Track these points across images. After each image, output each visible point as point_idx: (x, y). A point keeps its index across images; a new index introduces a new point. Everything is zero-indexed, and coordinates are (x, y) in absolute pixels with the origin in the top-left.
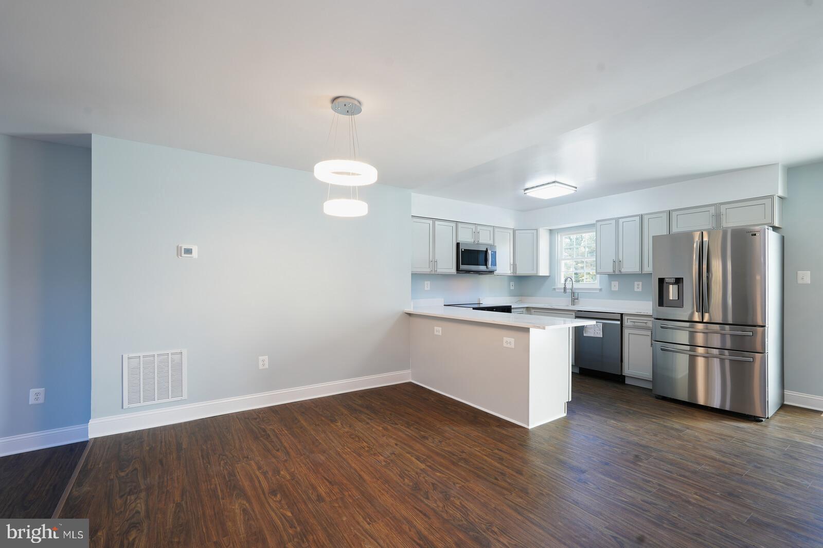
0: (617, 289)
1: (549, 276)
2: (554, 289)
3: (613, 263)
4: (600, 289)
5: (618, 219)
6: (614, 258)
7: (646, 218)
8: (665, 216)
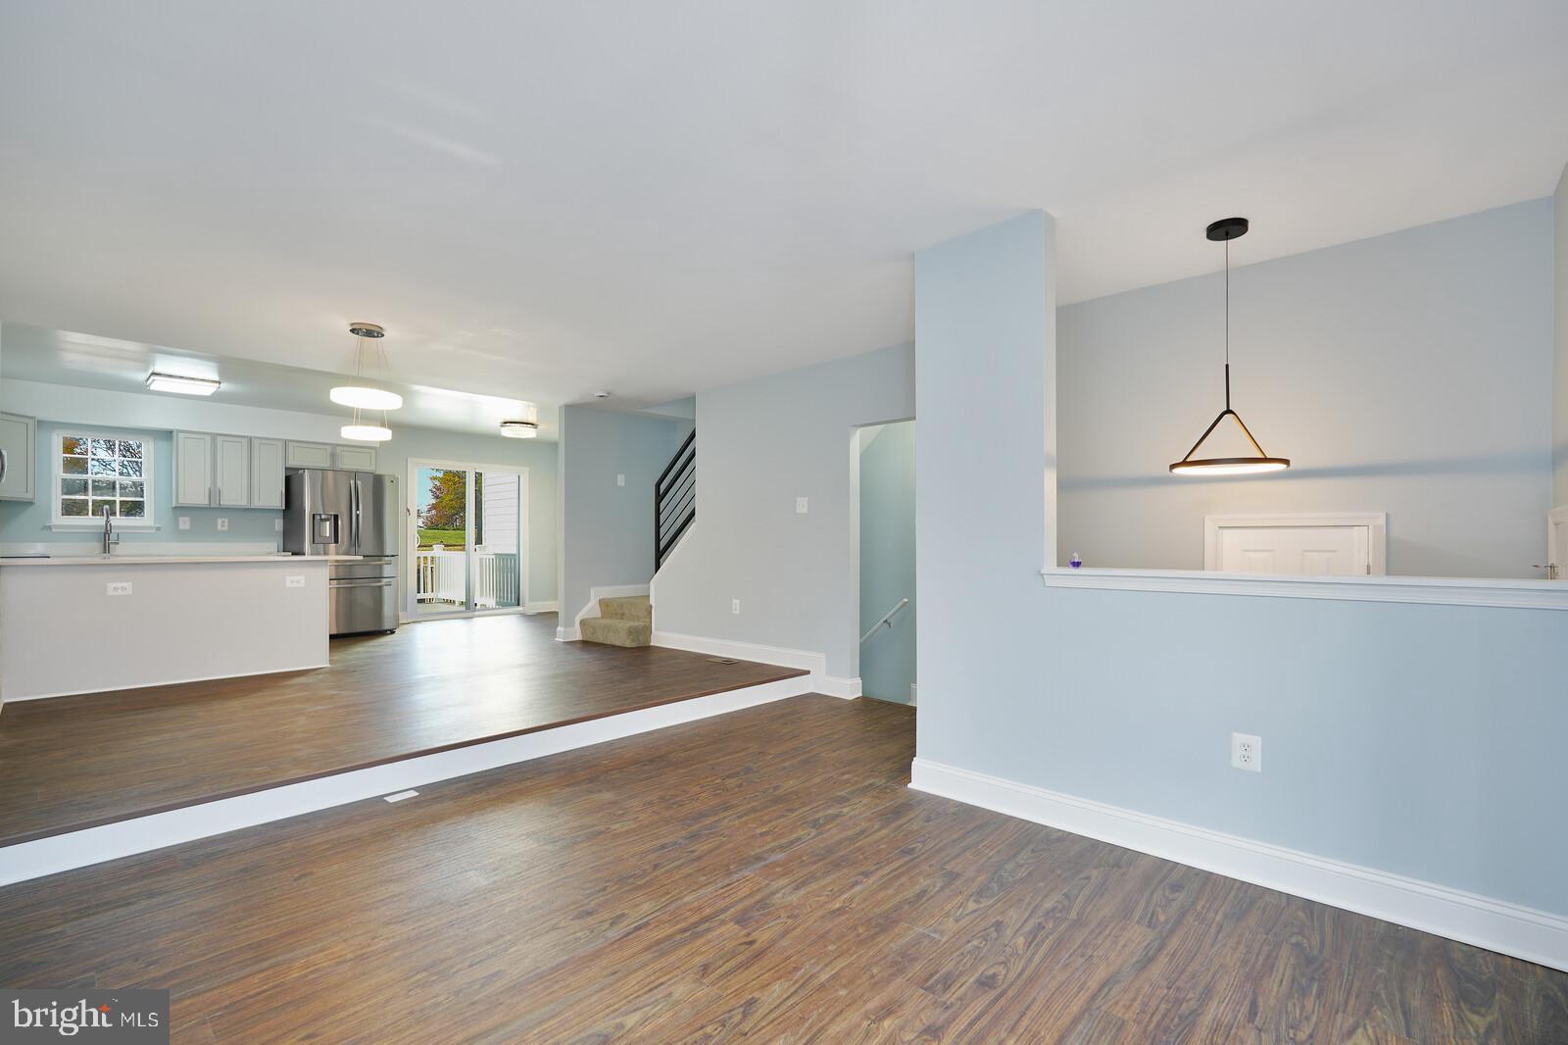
0: (190, 527)
2: (52, 527)
3: (207, 493)
4: (158, 529)
5: (214, 436)
6: (208, 485)
7: (256, 443)
8: (280, 445)
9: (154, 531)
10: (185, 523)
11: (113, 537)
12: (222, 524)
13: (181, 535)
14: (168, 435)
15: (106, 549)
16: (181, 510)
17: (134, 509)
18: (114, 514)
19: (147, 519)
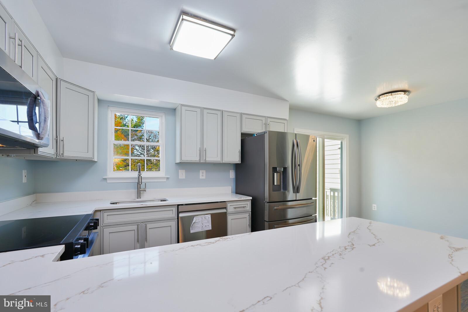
0: (184, 178)
1: (97, 162)
2: (106, 179)
3: (198, 152)
4: (168, 178)
5: (203, 109)
6: (199, 146)
7: (225, 114)
8: (238, 116)
9: (165, 180)
10: (182, 174)
11: (143, 186)
12: (202, 175)
13: (180, 183)
14: (173, 111)
15: (139, 195)
16: (182, 165)
17: (155, 166)
18: (144, 170)
19: (161, 173)
